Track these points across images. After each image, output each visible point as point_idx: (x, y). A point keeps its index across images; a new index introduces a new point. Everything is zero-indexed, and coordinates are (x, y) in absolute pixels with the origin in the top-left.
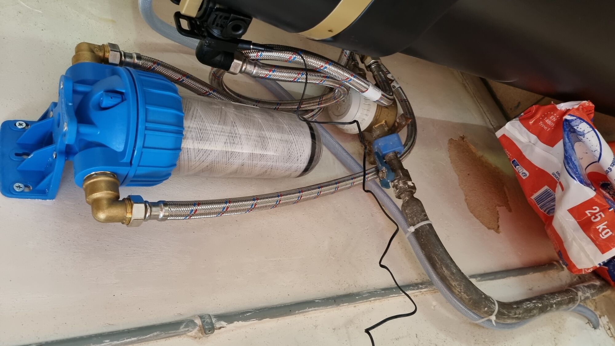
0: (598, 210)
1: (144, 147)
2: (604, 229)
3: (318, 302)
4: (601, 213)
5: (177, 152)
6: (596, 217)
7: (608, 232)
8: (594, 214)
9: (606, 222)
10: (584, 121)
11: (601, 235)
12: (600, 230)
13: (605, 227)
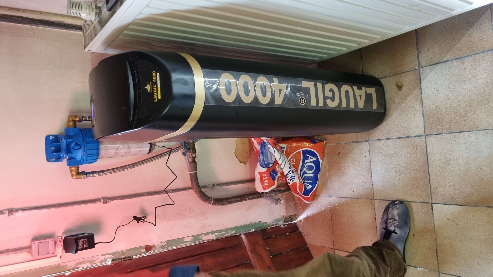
0: (266, 176)
1: (87, 150)
2: (266, 182)
3: (145, 195)
4: (266, 177)
5: (98, 150)
6: (265, 178)
7: (267, 184)
8: (265, 176)
9: (268, 180)
10: (270, 144)
11: (264, 184)
12: (265, 182)
13: (267, 181)
